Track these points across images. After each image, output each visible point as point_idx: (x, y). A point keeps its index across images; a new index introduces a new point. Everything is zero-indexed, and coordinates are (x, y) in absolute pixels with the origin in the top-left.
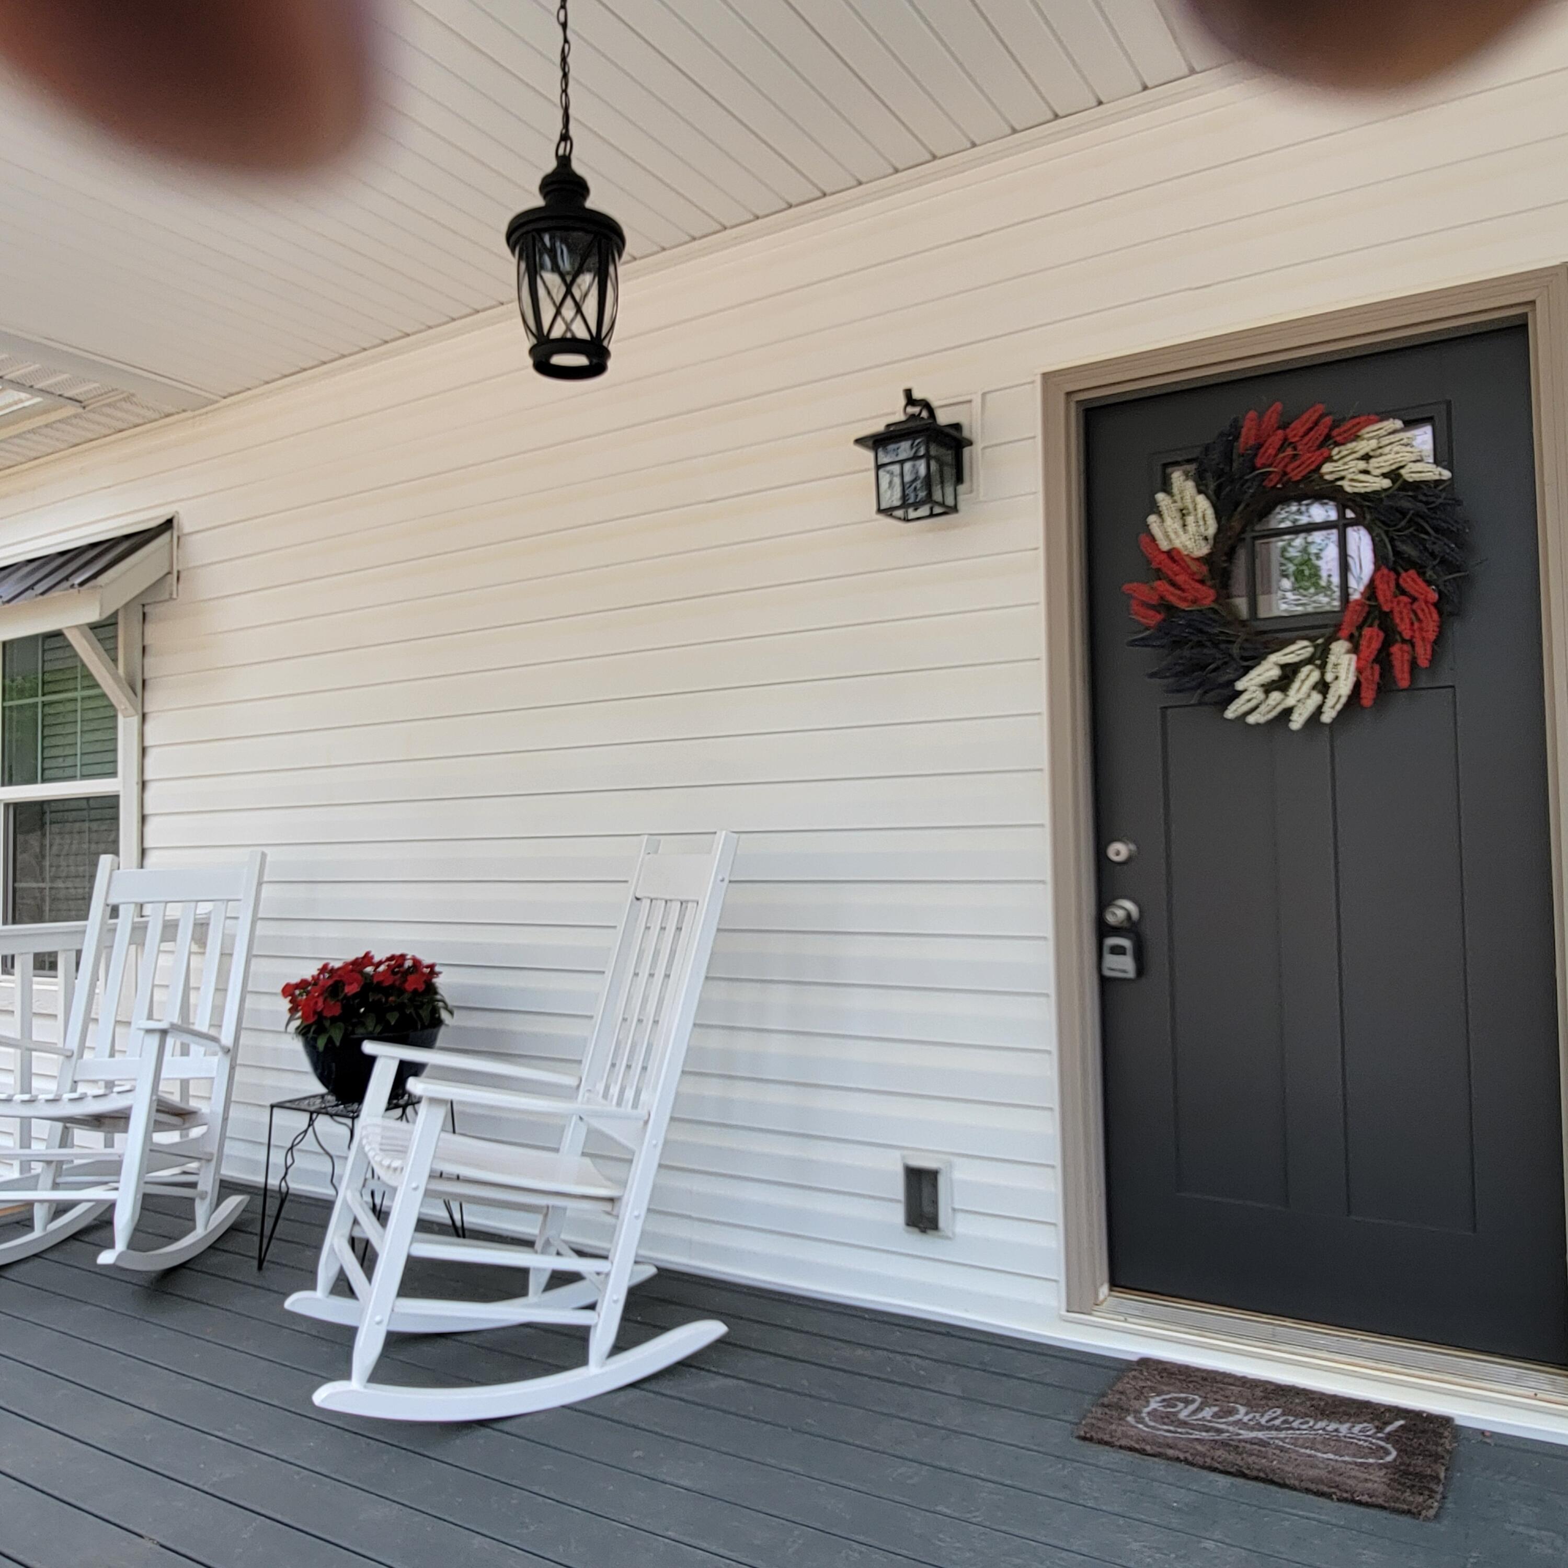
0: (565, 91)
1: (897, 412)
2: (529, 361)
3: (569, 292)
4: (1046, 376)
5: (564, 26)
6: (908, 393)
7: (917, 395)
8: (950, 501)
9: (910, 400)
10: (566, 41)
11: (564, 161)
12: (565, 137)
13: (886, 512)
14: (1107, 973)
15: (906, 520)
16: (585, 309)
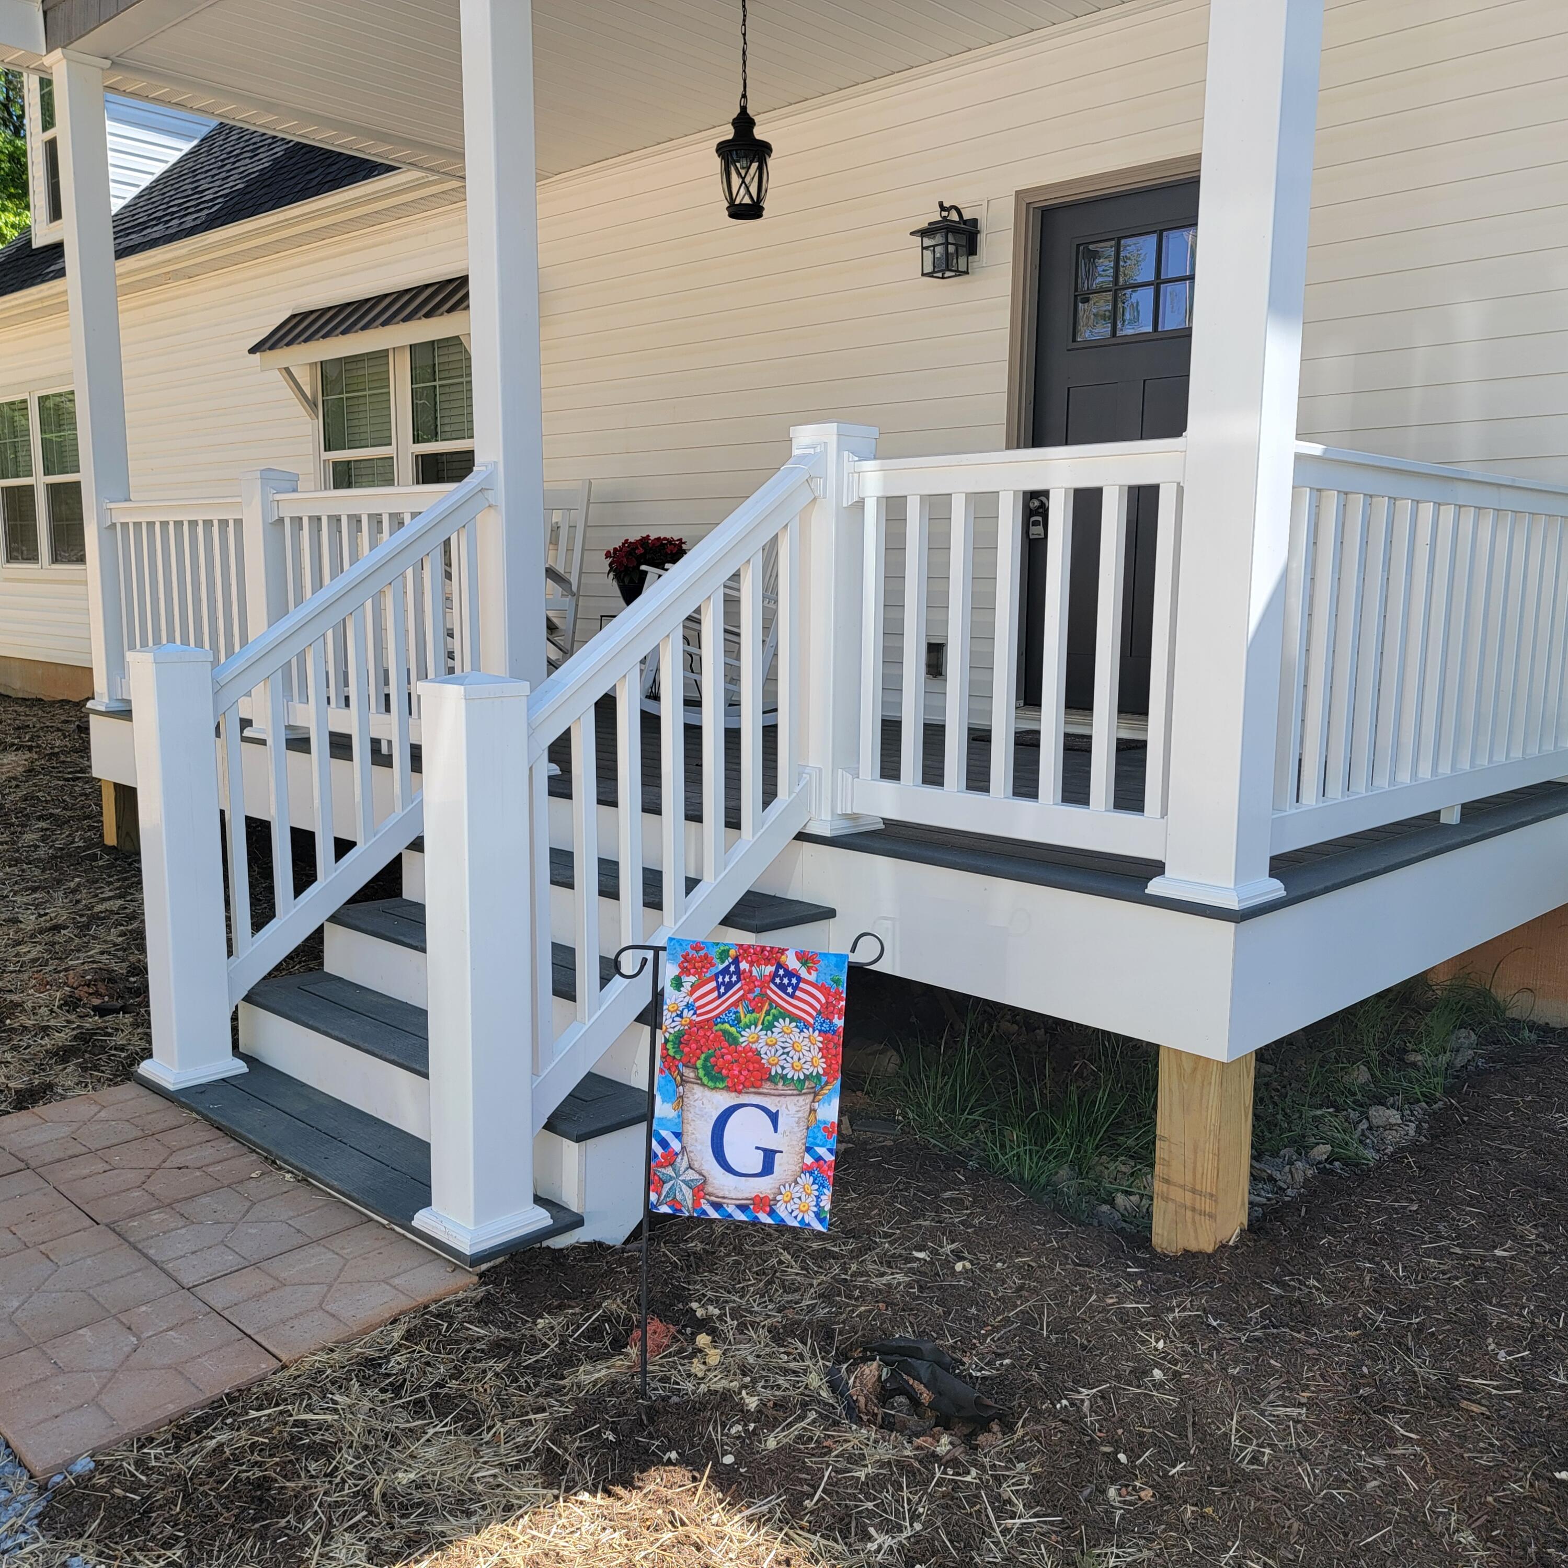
0: (744, 71)
1: (936, 216)
2: (727, 213)
3: (743, 182)
4: (1018, 193)
5: (744, 35)
6: (941, 205)
7: (947, 204)
8: (962, 268)
9: (942, 207)
10: (745, 43)
11: (744, 109)
12: (744, 96)
13: (930, 275)
14: (1031, 537)
15: (943, 278)
16: (751, 189)
